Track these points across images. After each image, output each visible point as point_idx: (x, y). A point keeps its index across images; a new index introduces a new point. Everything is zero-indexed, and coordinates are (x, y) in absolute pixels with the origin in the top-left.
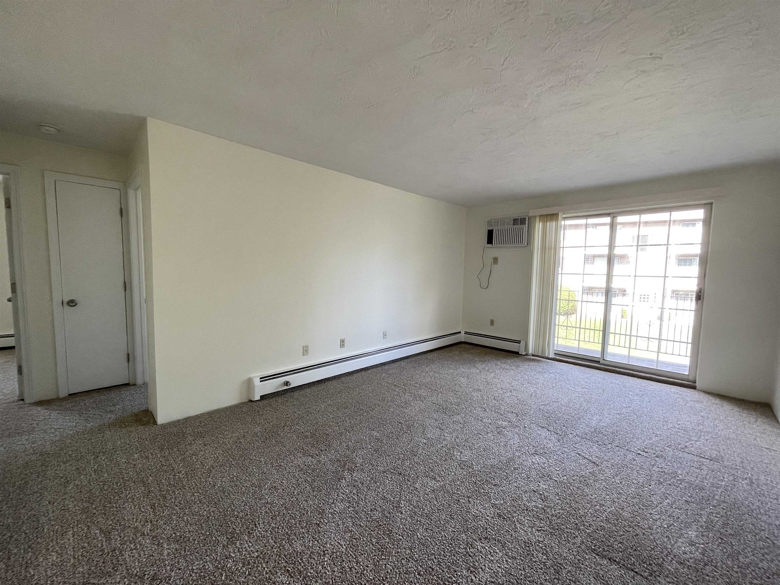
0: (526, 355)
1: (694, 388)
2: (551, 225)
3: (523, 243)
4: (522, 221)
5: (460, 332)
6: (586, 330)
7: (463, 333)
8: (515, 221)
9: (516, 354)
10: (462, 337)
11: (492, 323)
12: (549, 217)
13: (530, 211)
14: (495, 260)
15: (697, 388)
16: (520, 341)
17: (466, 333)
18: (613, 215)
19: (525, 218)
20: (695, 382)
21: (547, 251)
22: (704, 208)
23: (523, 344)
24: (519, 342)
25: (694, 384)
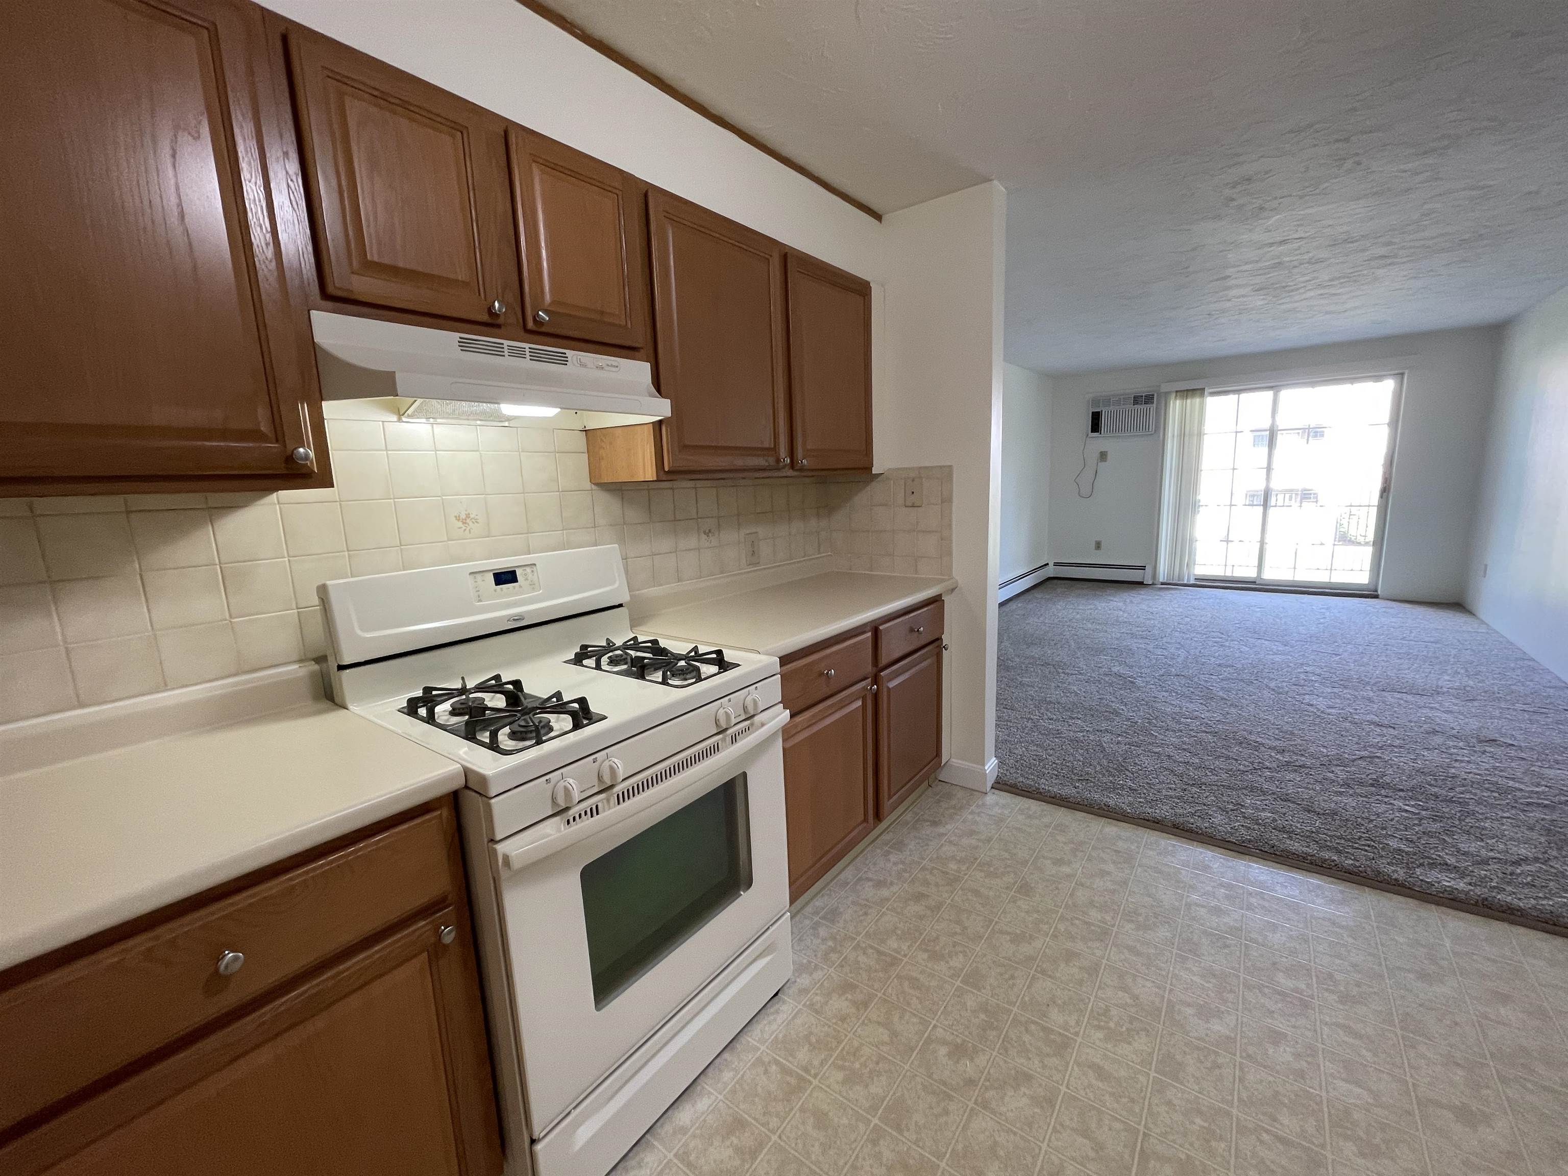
0: (1153, 584)
1: (1376, 597)
2: (1193, 402)
3: (1149, 430)
4: (1149, 399)
5: (1048, 564)
7: (1051, 564)
8: (1137, 400)
9: (1140, 584)
10: (1051, 571)
11: (1098, 546)
12: (1190, 393)
13: (1163, 386)
14: (1103, 456)
15: (1380, 597)
16: (1145, 567)
17: (1056, 564)
18: (1275, 388)
19: (1153, 395)
20: (1376, 591)
21: (1187, 438)
22: (1393, 379)
23: (1149, 569)
24: (1143, 568)
25: (1376, 593)
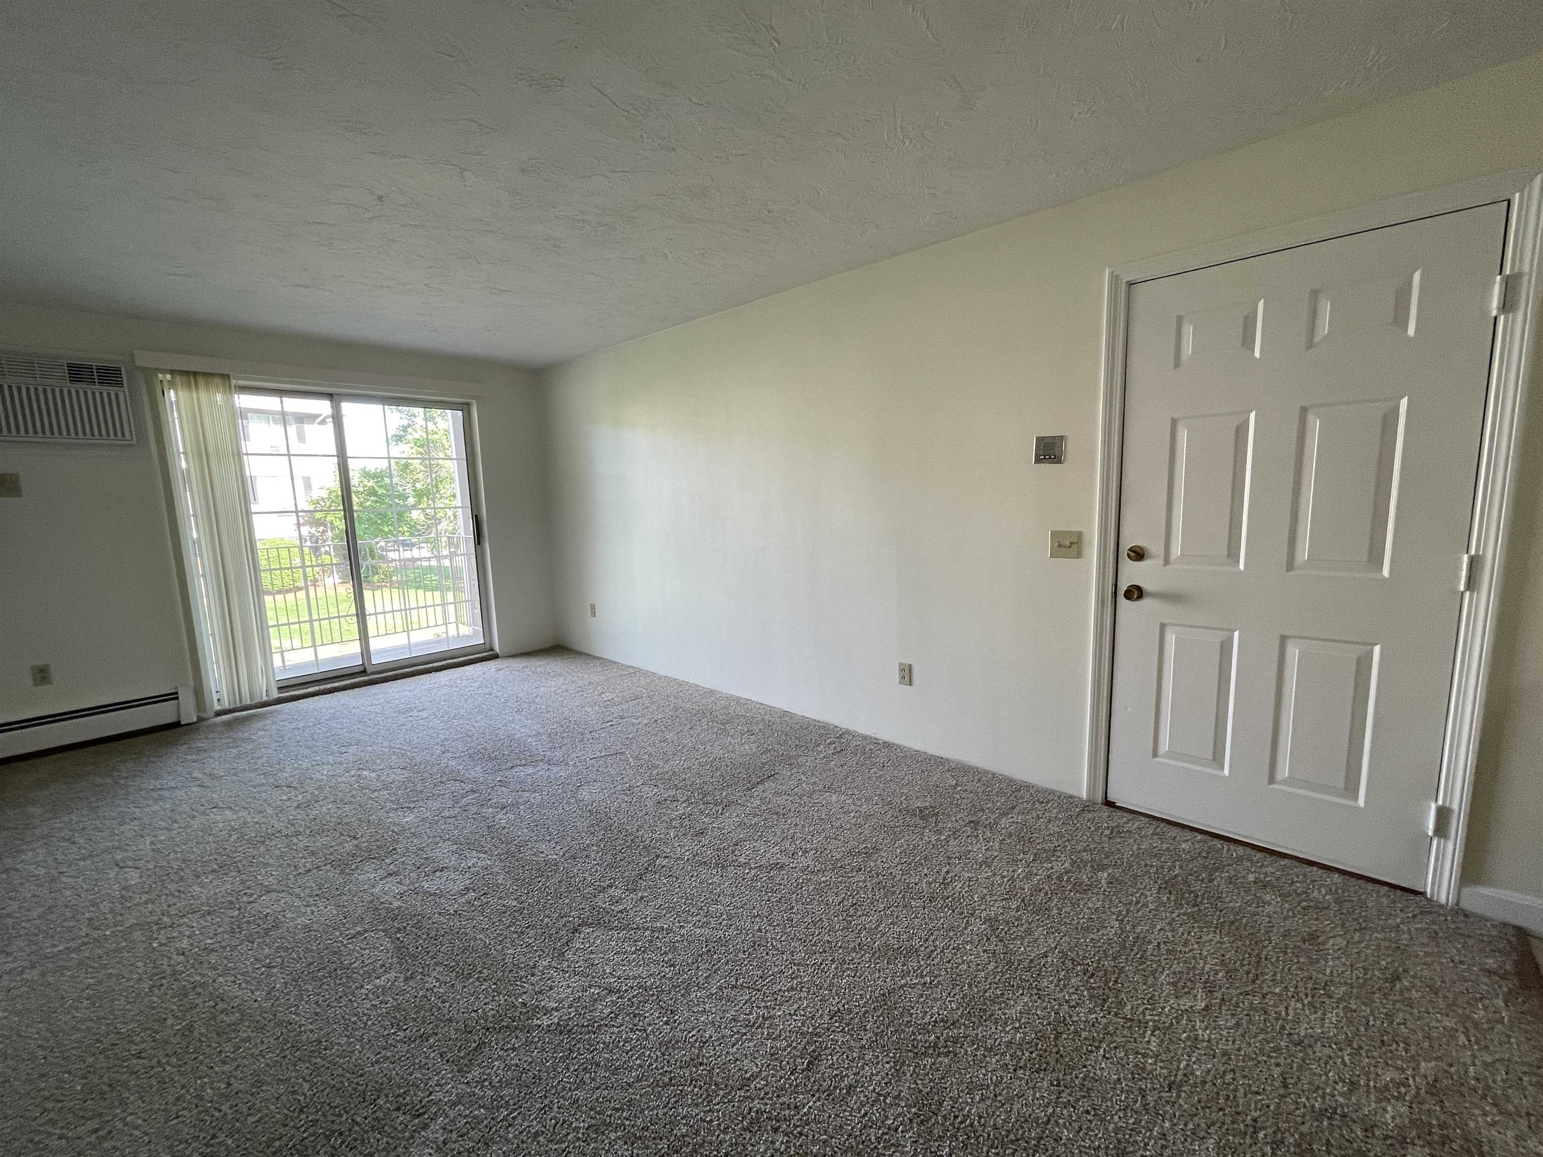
0: (203, 719)
1: (495, 657)
3: (128, 436)
4: (108, 376)
6: (322, 622)
8: (78, 371)
9: (176, 726)
11: (43, 676)
13: (134, 352)
15: (500, 655)
16: (177, 693)
18: (333, 399)
20: (492, 650)
23: (187, 699)
24: (173, 696)
25: (495, 652)
